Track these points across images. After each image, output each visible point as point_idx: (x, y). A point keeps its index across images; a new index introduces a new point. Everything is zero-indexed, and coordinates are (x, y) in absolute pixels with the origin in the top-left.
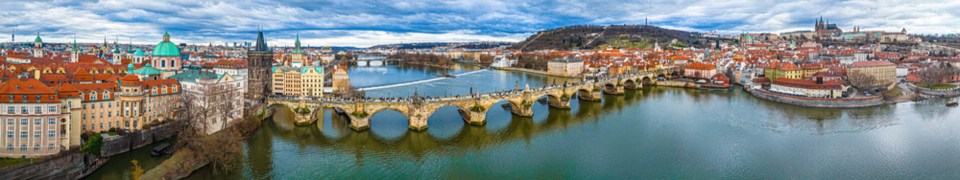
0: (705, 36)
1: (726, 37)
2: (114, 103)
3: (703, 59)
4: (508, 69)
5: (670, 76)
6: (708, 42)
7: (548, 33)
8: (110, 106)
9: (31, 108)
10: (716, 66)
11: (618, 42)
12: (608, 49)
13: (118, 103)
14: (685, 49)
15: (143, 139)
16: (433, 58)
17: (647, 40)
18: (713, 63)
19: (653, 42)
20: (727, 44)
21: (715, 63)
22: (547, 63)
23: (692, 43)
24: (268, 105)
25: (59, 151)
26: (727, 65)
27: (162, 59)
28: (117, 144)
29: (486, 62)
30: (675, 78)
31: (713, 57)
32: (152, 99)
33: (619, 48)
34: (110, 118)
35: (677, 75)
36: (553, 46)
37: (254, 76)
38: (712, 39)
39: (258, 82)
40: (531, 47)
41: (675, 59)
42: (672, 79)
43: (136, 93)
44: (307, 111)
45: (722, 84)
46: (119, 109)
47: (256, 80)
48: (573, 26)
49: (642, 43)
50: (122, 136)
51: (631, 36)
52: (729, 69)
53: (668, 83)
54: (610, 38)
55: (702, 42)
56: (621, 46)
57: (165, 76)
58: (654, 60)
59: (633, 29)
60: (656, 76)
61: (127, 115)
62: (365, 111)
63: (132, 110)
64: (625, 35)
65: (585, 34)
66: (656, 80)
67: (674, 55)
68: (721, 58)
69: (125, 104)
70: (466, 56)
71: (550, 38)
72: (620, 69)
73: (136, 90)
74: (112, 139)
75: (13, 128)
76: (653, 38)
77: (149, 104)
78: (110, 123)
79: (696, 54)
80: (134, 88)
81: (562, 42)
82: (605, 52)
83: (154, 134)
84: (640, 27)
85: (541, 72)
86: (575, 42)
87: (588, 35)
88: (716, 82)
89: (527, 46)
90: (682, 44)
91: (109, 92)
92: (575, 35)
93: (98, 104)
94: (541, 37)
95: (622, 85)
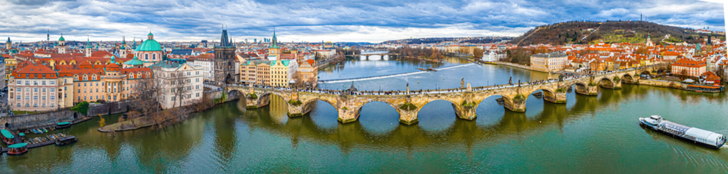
0: (699, 32)
1: (718, 33)
2: (100, 83)
3: (693, 54)
4: (496, 63)
5: (655, 74)
6: (701, 37)
7: (545, 28)
8: (97, 85)
9: (40, 82)
10: (706, 63)
11: (612, 37)
12: (599, 44)
13: (103, 83)
14: (677, 44)
15: (119, 108)
16: (428, 53)
17: (641, 35)
18: (703, 60)
19: (646, 37)
20: (719, 40)
21: (705, 60)
22: (529, 58)
23: (685, 38)
24: (229, 91)
25: (57, 108)
26: (719, 62)
27: (146, 53)
28: (99, 109)
29: (477, 57)
30: (660, 76)
31: (704, 52)
32: (129, 81)
33: (612, 43)
34: (97, 93)
35: (663, 72)
36: (548, 40)
37: (219, 67)
38: (705, 34)
39: (221, 71)
40: (527, 42)
41: (665, 55)
42: (657, 77)
43: (115, 76)
44: (254, 97)
45: (712, 84)
46: (104, 87)
47: (220, 70)
48: (570, 22)
49: (636, 38)
50: (103, 104)
51: (625, 32)
52: (721, 66)
53: (652, 82)
54: (605, 33)
55: (695, 37)
56: (615, 41)
57: (147, 65)
58: (640, 55)
59: (628, 24)
60: (639, 73)
61: (109, 91)
62: (300, 99)
63: (112, 87)
64: (620, 30)
65: (581, 29)
66: (639, 78)
67: (665, 50)
68: (713, 54)
69: (108, 84)
70: (462, 50)
71: (547, 33)
72: (601, 64)
73: (115, 75)
74: (95, 106)
75: (37, 94)
76: (646, 33)
77: (127, 85)
78: (97, 96)
79: (687, 49)
80: (114, 73)
81: (558, 37)
82: (597, 47)
83: (128, 106)
84: (635, 23)
85: (525, 67)
86: (571, 37)
87: (584, 30)
88: (705, 82)
89: (524, 41)
90: (674, 40)
91: (96, 75)
92: (571, 30)
93: (88, 84)
94: (537, 32)
95: (595, 85)
